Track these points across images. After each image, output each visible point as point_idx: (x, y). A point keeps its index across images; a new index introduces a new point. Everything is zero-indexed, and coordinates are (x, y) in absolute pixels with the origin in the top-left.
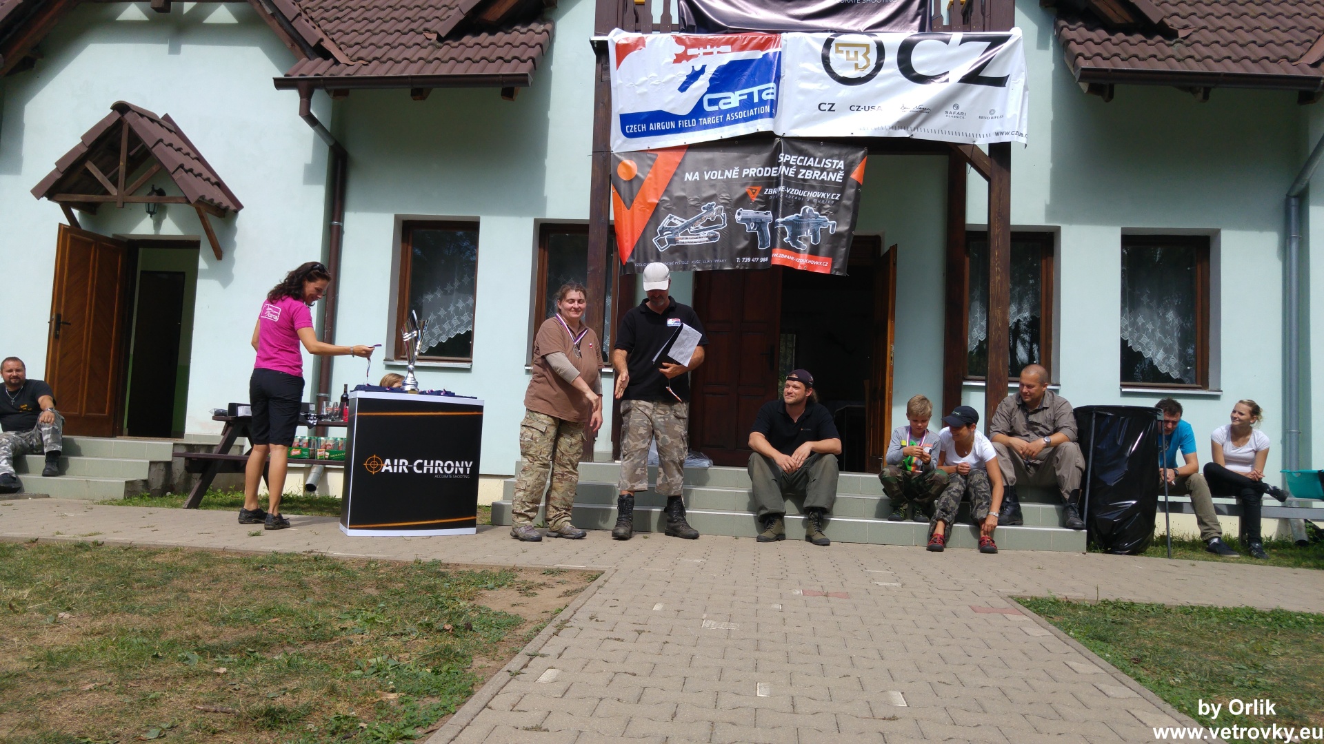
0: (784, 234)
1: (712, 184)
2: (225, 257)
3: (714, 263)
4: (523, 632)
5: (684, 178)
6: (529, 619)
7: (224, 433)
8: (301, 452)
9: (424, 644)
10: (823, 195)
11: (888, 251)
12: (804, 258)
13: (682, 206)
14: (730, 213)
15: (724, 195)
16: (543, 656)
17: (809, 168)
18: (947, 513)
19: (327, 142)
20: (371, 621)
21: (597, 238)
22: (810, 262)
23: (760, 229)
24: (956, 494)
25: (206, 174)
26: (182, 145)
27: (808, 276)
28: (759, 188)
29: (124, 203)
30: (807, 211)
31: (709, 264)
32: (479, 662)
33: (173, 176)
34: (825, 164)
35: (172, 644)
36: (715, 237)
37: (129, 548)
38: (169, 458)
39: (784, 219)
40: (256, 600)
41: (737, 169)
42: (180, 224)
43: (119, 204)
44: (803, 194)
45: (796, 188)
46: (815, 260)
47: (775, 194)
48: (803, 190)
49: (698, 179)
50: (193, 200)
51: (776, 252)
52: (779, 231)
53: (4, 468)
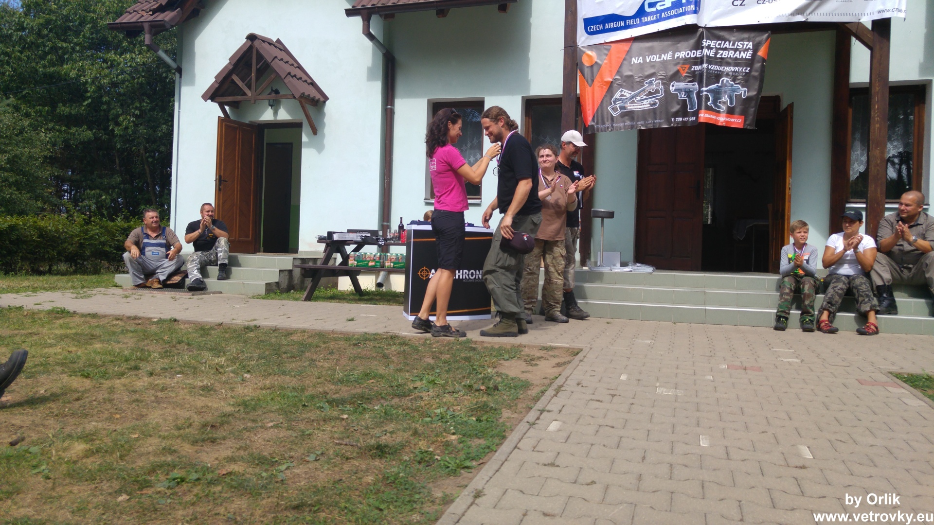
0: (707, 99)
1: (652, 65)
2: (318, 134)
3: (654, 123)
4: (534, 392)
5: (631, 62)
6: (535, 382)
7: (325, 251)
8: (375, 263)
9: (469, 400)
10: (737, 69)
11: (787, 108)
12: (723, 117)
13: (629, 82)
14: (666, 85)
15: (661, 73)
16: (549, 411)
17: (725, 49)
18: (832, 305)
19: (381, 51)
20: (433, 382)
21: (567, 108)
22: (728, 119)
23: (689, 96)
24: (840, 292)
25: (305, 78)
26: (288, 58)
27: (726, 130)
28: (687, 66)
29: (255, 100)
30: (725, 81)
31: (650, 123)
32: (506, 414)
33: (284, 80)
34: (738, 45)
35: (313, 397)
36: (655, 104)
37: (275, 330)
38: (291, 268)
39: (708, 88)
40: (357, 367)
41: (670, 53)
42: (289, 112)
43: (252, 101)
44: (722, 69)
45: (715, 65)
46: (732, 118)
47: (700, 70)
48: (721, 66)
49: (642, 62)
50: (297, 96)
51: (701, 113)
52: (704, 97)
53: (196, 276)
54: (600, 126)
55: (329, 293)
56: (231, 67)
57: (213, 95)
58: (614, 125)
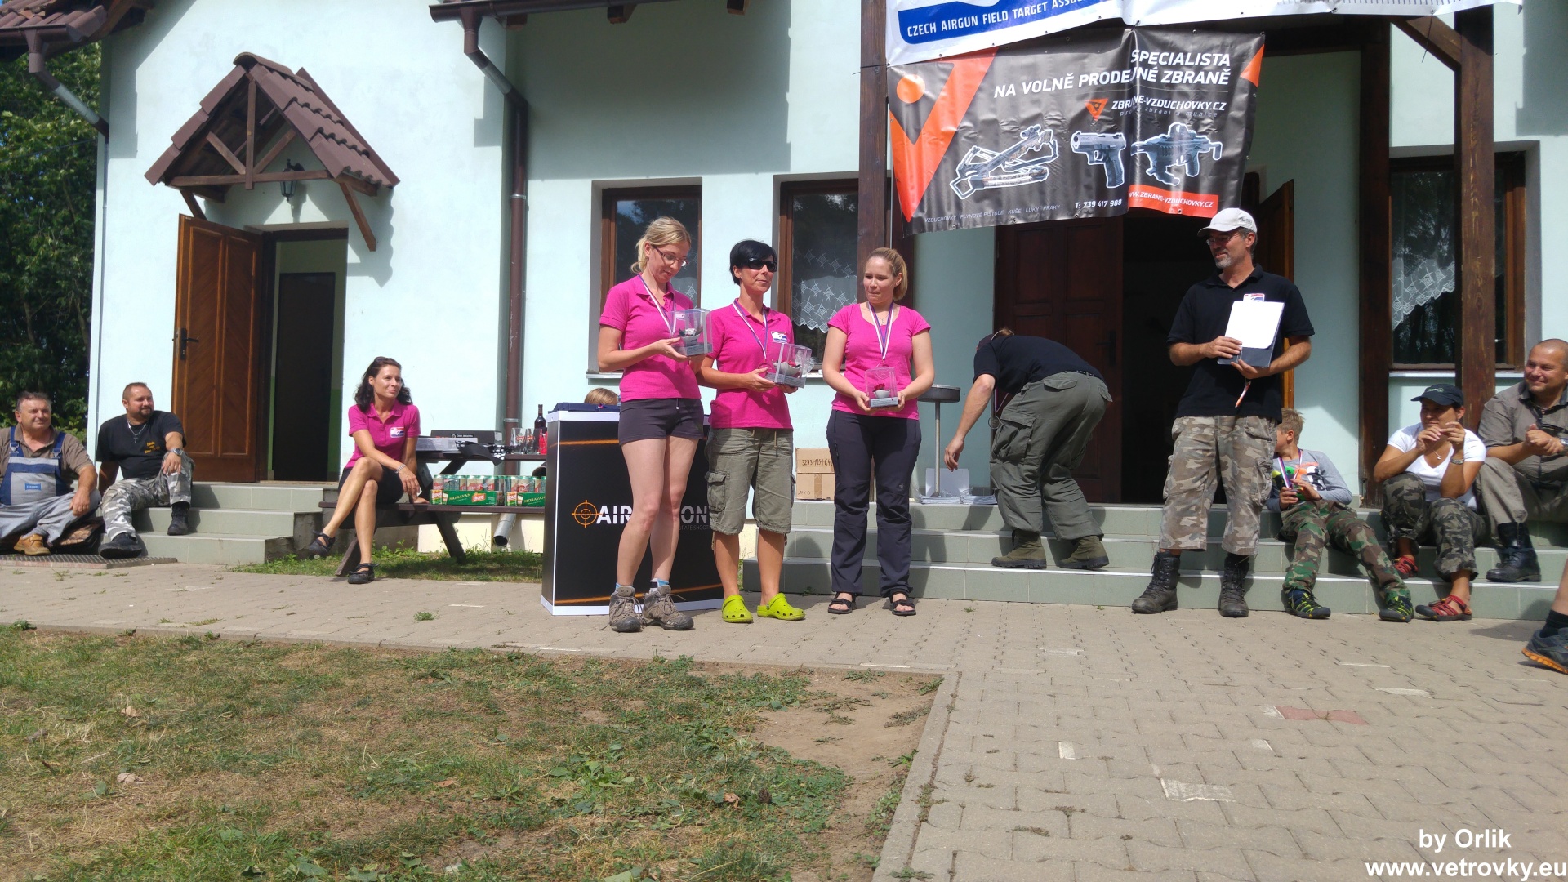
0: (1145, 163)
1: (1036, 99)
2: (379, 248)
3: (1041, 211)
5: (993, 94)
8: (486, 497)
10: (1201, 105)
12: (1177, 197)
13: (990, 133)
14: (1063, 138)
17: (1178, 67)
19: (504, 87)
21: (869, 195)
22: (1187, 202)
23: (1107, 160)
25: (352, 141)
26: (320, 104)
28: (1104, 101)
29: (253, 183)
30: (1178, 129)
31: (1034, 213)
33: (312, 144)
34: (1201, 60)
36: (1041, 174)
38: (317, 509)
39: (1145, 142)
41: (1070, 76)
42: (324, 207)
43: (248, 186)
44: (1171, 105)
45: (1159, 98)
46: (1194, 200)
47: (1128, 108)
48: (1170, 99)
49: (1014, 94)
50: (335, 173)
51: (1134, 190)
52: (1138, 159)
53: (121, 527)
54: (934, 220)
55: (398, 558)
56: (205, 118)
57: (169, 172)
58: (963, 216)
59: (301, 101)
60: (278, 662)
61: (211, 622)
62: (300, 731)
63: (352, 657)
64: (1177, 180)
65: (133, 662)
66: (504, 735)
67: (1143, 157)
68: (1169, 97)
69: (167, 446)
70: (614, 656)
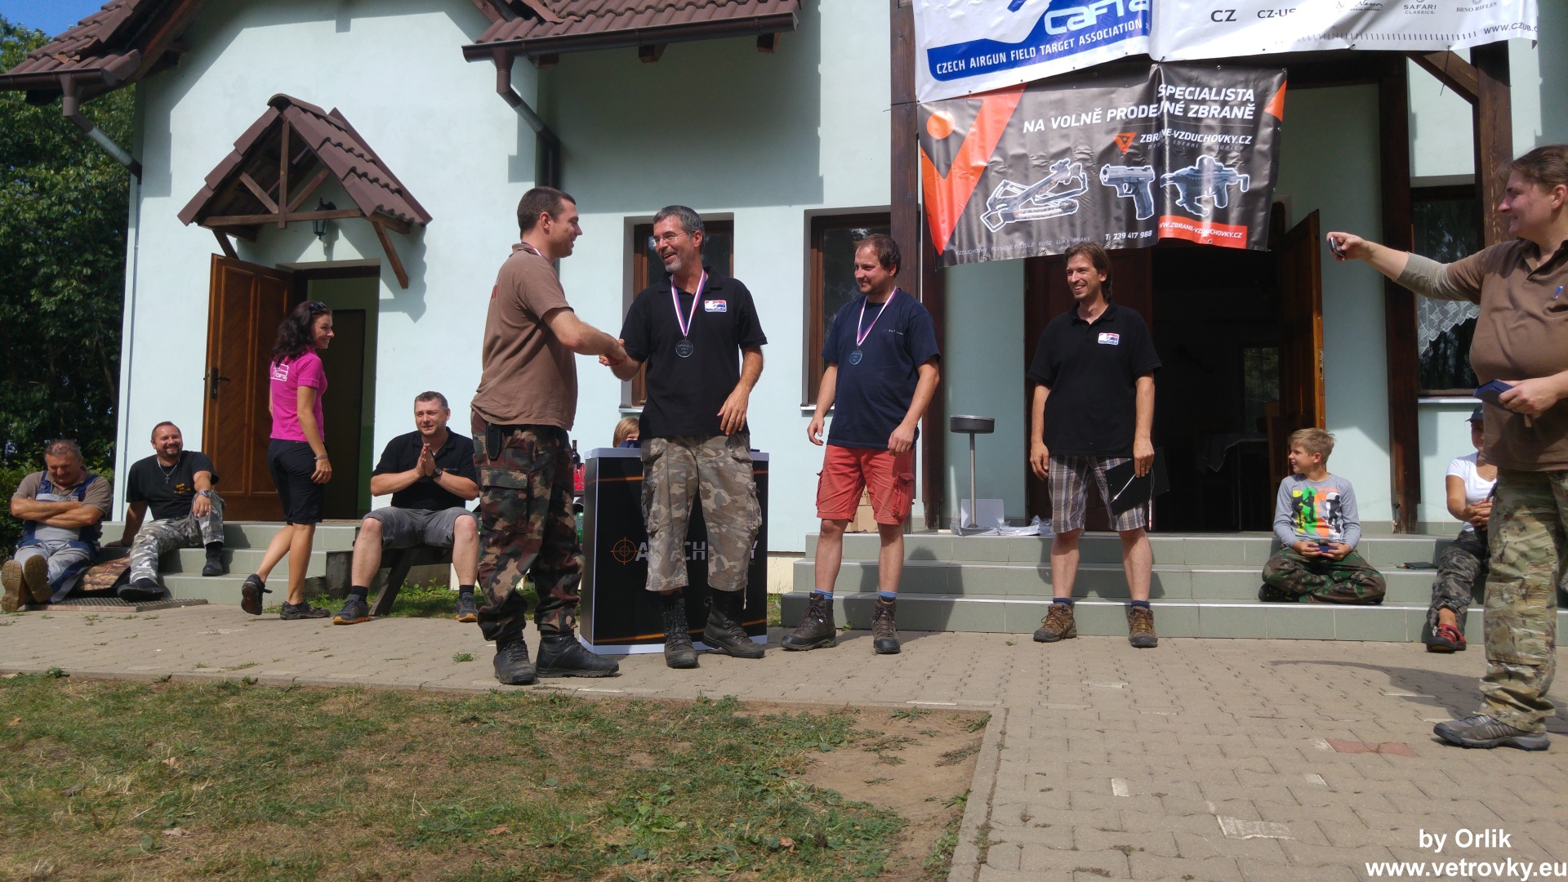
0: (1175, 194)
1: (1064, 134)
2: (410, 287)
5: (1022, 129)
10: (1227, 138)
12: (1206, 227)
13: (1019, 166)
14: (1093, 172)
17: (1203, 102)
19: (533, 128)
22: (1217, 233)
23: (1137, 192)
25: (384, 179)
26: (353, 144)
27: (1213, 253)
28: (1132, 135)
29: (286, 222)
30: (1205, 161)
33: (345, 183)
34: (1226, 95)
36: (1071, 207)
39: (1174, 174)
41: (1098, 111)
42: (357, 244)
43: (281, 225)
44: (1198, 138)
45: (1186, 131)
46: (1224, 230)
47: (1156, 142)
49: (1043, 129)
50: (368, 212)
51: (1164, 221)
52: (1168, 191)
53: (147, 572)
54: (965, 252)
55: (431, 595)
56: (239, 159)
57: (202, 212)
58: (994, 249)
59: (334, 141)
60: (319, 706)
61: (248, 666)
62: (346, 778)
63: (393, 701)
64: (1207, 211)
65: (170, 709)
66: (553, 779)
67: (1173, 187)
68: (1196, 131)
69: (196, 487)
70: (657, 697)
